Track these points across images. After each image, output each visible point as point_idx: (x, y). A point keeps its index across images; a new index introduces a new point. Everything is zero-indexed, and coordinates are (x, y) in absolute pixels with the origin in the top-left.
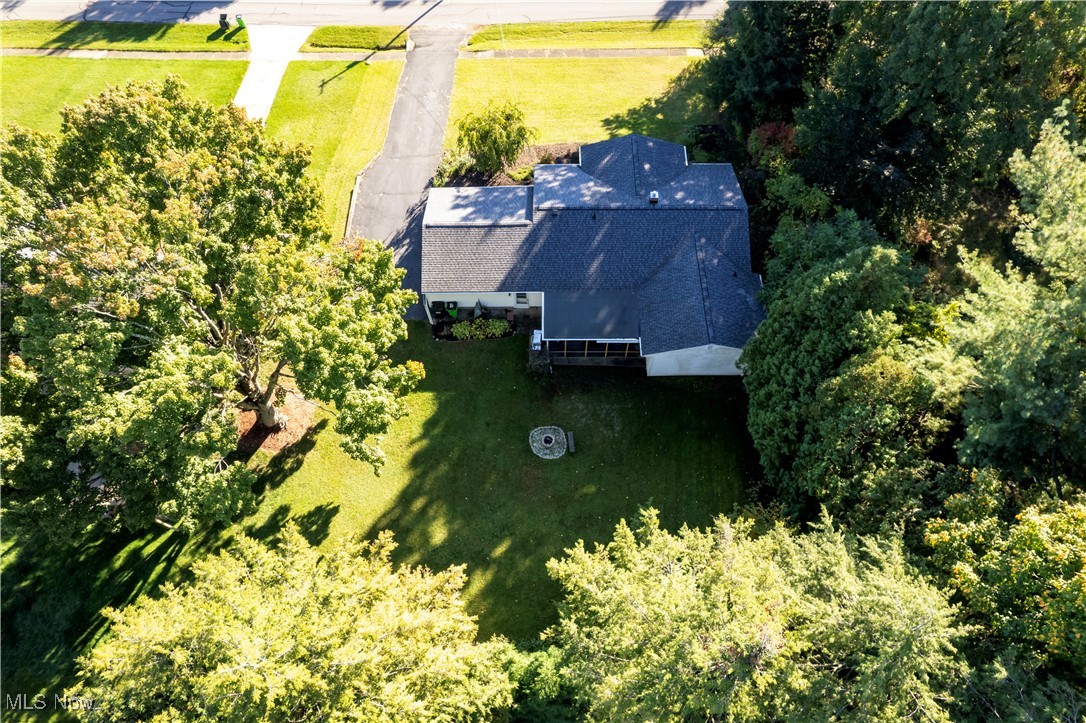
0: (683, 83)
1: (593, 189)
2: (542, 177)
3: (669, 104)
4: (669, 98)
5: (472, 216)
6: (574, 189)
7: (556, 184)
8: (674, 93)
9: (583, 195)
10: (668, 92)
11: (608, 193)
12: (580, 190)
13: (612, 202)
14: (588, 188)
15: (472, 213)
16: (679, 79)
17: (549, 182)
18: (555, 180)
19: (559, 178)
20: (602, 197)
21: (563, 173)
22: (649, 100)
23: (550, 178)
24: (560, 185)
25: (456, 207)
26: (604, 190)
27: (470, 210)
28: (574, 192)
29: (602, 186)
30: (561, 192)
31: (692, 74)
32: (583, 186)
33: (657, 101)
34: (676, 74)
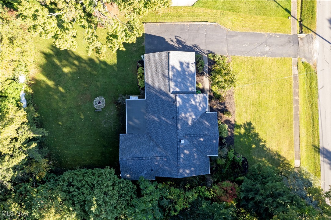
0: (276, 157)
1: (190, 117)
2: (198, 97)
3: (262, 150)
4: (266, 151)
5: (175, 70)
6: (190, 110)
7: (193, 102)
8: (270, 153)
9: (185, 113)
10: (270, 150)
11: (188, 124)
12: (189, 112)
13: (181, 125)
14: (191, 116)
15: (176, 70)
16: (279, 156)
17: (194, 100)
18: (196, 102)
19: (198, 104)
20: (185, 121)
21: (201, 105)
22: (265, 142)
23: (197, 100)
24: (193, 104)
25: (181, 64)
26: (190, 122)
27: (179, 69)
28: (187, 110)
29: (192, 121)
30: (187, 105)
31: (283, 161)
32: (192, 113)
33: (264, 146)
34: (282, 154)
